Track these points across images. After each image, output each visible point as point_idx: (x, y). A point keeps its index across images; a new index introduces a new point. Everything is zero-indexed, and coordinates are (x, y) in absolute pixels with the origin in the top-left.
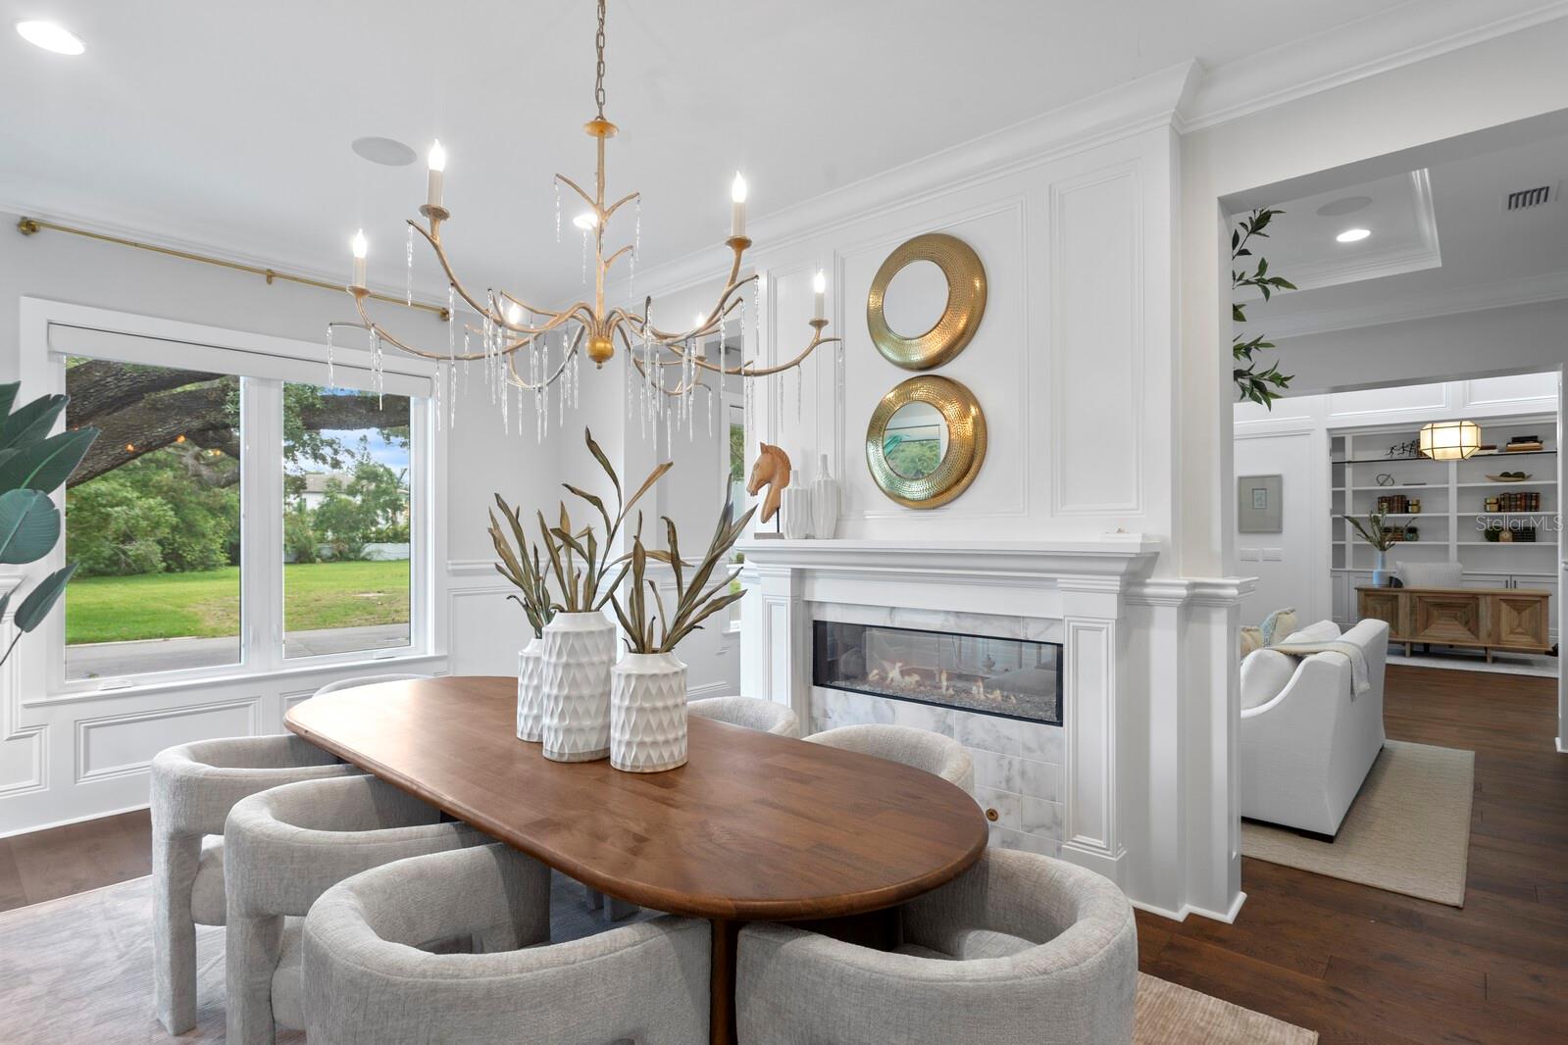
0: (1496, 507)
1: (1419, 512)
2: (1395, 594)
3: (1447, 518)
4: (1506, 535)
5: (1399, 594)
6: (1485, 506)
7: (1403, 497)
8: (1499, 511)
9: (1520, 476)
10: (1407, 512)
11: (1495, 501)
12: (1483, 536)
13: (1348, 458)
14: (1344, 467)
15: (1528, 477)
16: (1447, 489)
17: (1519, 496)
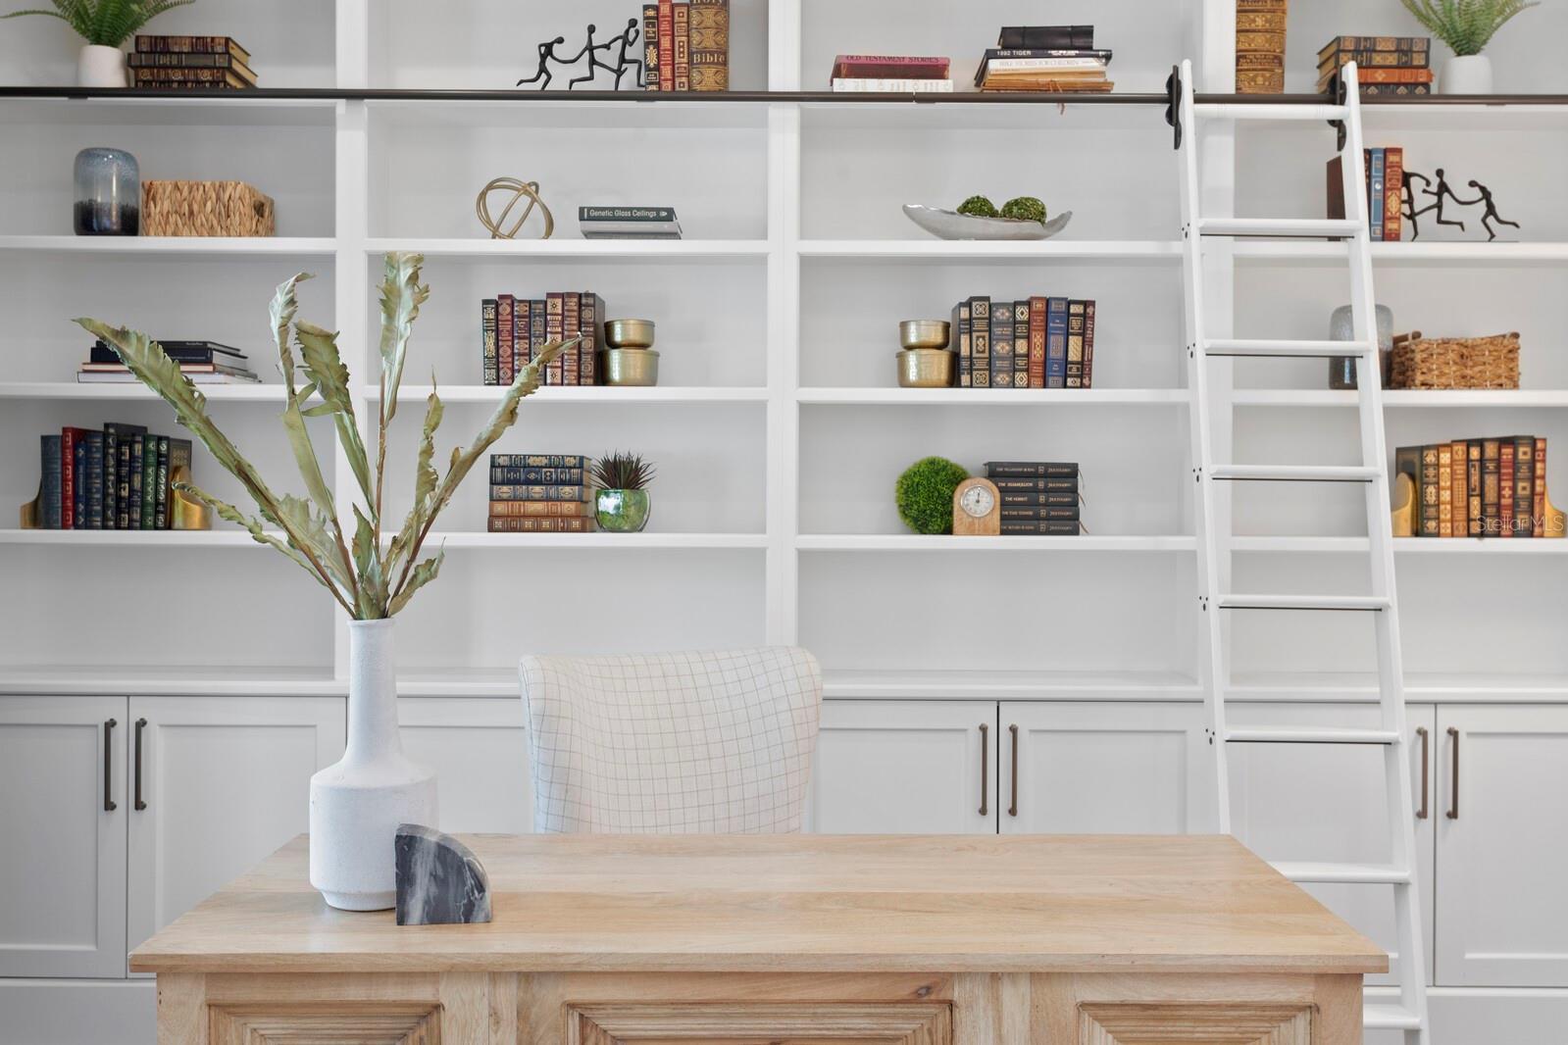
0: (940, 362)
1: (651, 380)
2: (423, 994)
3: (759, 408)
4: (977, 500)
5: (448, 994)
6: (901, 358)
7: (585, 301)
8: (953, 381)
9: (1026, 212)
10: (602, 378)
11: (937, 337)
12: (886, 502)
13: (350, 74)
14: (329, 120)
15: (1062, 221)
16: (761, 260)
17: (1022, 314)
